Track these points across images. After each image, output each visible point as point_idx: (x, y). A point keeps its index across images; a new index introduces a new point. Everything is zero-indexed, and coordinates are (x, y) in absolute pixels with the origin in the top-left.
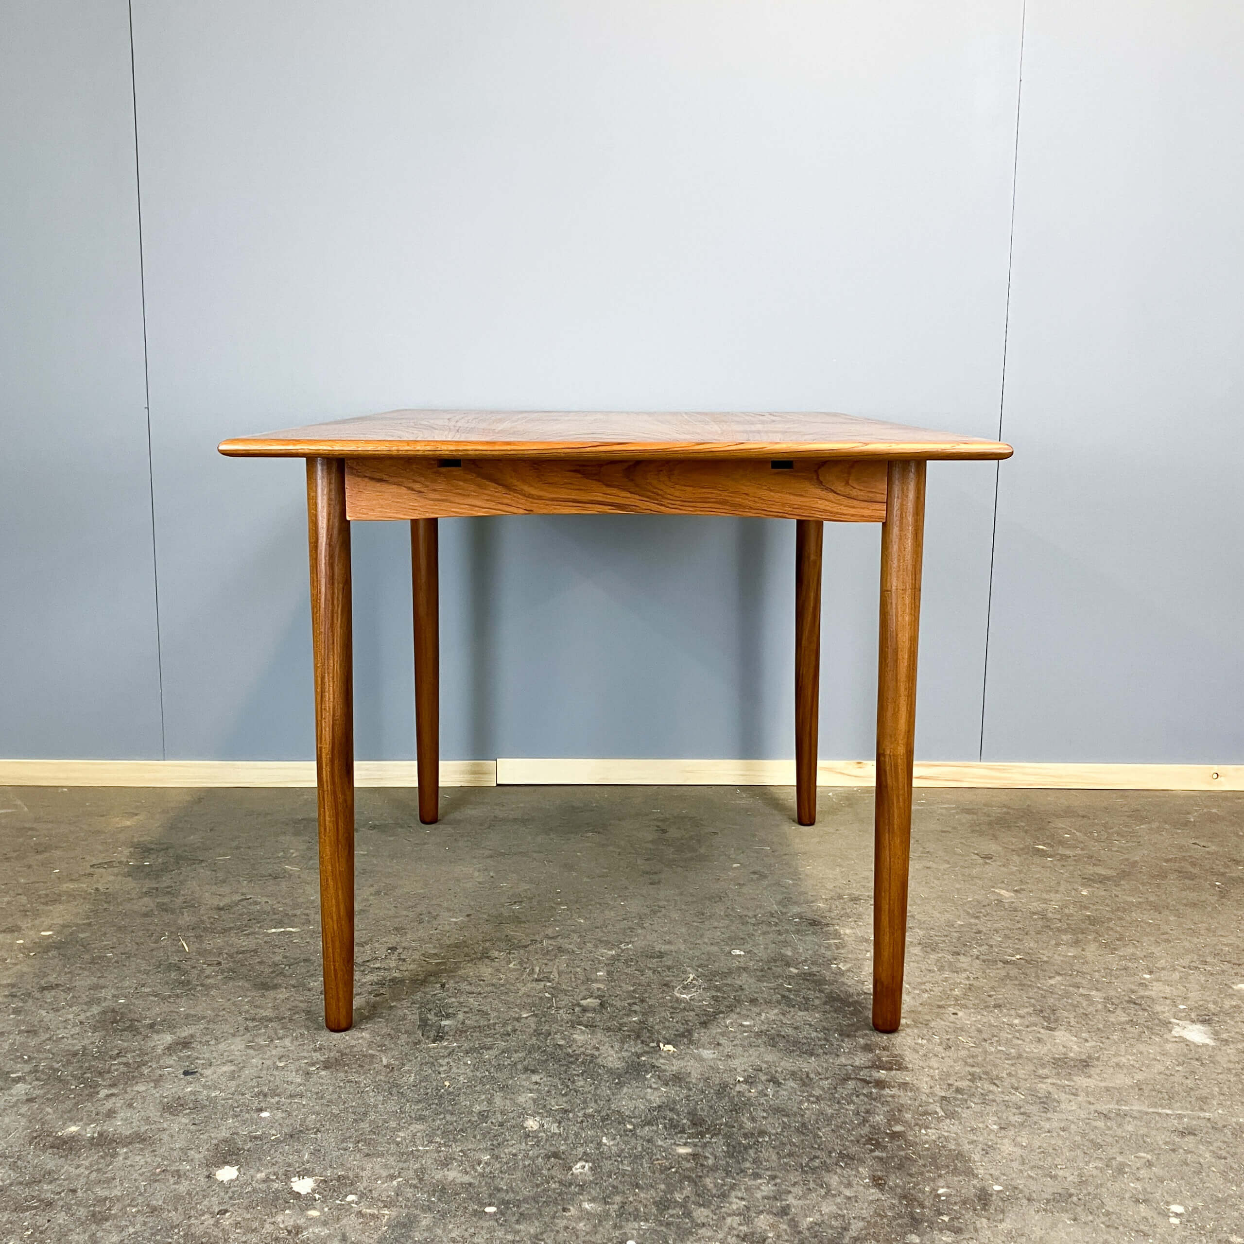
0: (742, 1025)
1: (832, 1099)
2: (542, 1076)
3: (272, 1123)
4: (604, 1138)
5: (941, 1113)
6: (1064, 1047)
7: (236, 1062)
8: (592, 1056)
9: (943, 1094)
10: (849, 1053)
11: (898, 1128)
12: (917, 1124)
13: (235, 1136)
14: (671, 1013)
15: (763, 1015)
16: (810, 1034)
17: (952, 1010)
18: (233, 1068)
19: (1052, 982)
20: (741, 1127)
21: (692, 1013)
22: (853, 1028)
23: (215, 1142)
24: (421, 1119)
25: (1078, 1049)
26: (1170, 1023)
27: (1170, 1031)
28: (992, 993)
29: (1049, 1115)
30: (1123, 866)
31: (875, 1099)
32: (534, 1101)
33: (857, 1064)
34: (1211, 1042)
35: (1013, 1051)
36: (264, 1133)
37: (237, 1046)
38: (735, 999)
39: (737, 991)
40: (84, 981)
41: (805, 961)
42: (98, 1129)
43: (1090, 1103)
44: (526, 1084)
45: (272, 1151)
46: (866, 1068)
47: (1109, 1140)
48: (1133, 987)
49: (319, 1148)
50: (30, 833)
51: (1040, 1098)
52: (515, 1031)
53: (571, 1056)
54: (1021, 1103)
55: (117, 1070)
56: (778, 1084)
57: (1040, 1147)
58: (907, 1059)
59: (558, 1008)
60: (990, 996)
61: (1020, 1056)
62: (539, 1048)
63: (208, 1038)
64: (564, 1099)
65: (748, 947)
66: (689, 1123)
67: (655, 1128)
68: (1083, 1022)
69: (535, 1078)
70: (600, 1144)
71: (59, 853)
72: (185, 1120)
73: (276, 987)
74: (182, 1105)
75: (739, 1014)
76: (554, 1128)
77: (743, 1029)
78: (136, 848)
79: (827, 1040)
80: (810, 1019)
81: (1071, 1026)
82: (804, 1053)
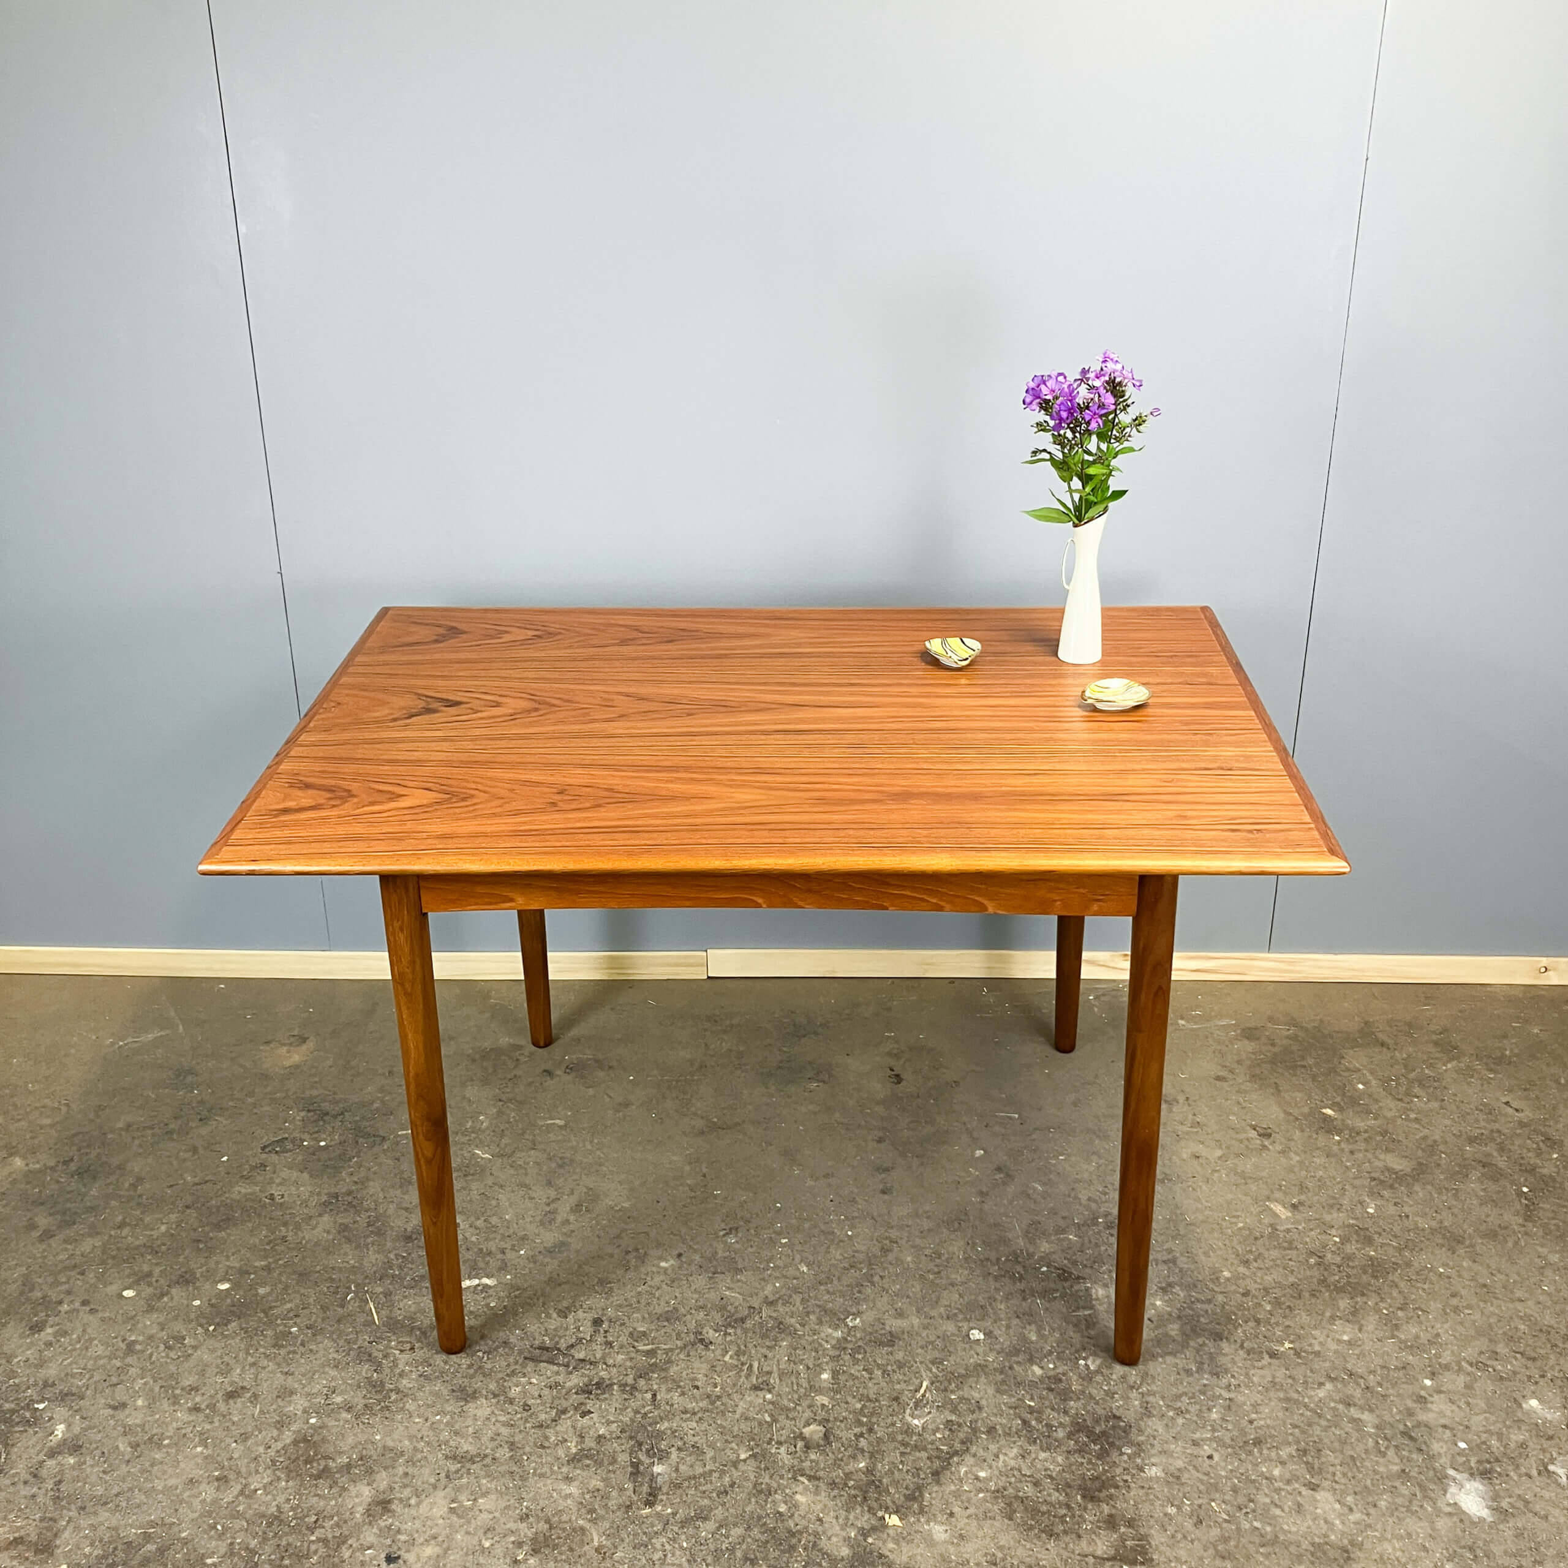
0: (977, 1478)
6: (1326, 1521)
7: (440, 1539)
8: (816, 1534)
10: (1092, 1532)
14: (902, 1454)
15: (1001, 1457)
16: (1049, 1495)
17: (1207, 1449)
18: (437, 1550)
19: (1321, 1393)
21: (924, 1455)
22: (1097, 1484)
25: (1340, 1527)
26: (1446, 1477)
27: (1445, 1491)
28: (1254, 1416)
30: (1420, 1153)
33: (1099, 1553)
34: (1485, 1513)
35: (1268, 1529)
37: (439, 1506)
38: (970, 1427)
39: (973, 1412)
40: (272, 1379)
41: (1051, 1353)
46: (1108, 1559)
48: (1410, 1403)
50: (189, 1079)
52: (732, 1485)
53: (793, 1535)
55: (316, 1552)
58: (1153, 1543)
59: (780, 1443)
60: (1251, 1422)
61: (1275, 1541)
62: (760, 1518)
63: (407, 1492)
65: (988, 1324)
68: (1350, 1475)
71: (223, 1122)
73: (474, 1396)
75: (974, 1456)
77: (979, 1484)
78: (309, 1111)
79: (1068, 1507)
80: (1052, 1467)
81: (1336, 1482)
82: (1043, 1531)
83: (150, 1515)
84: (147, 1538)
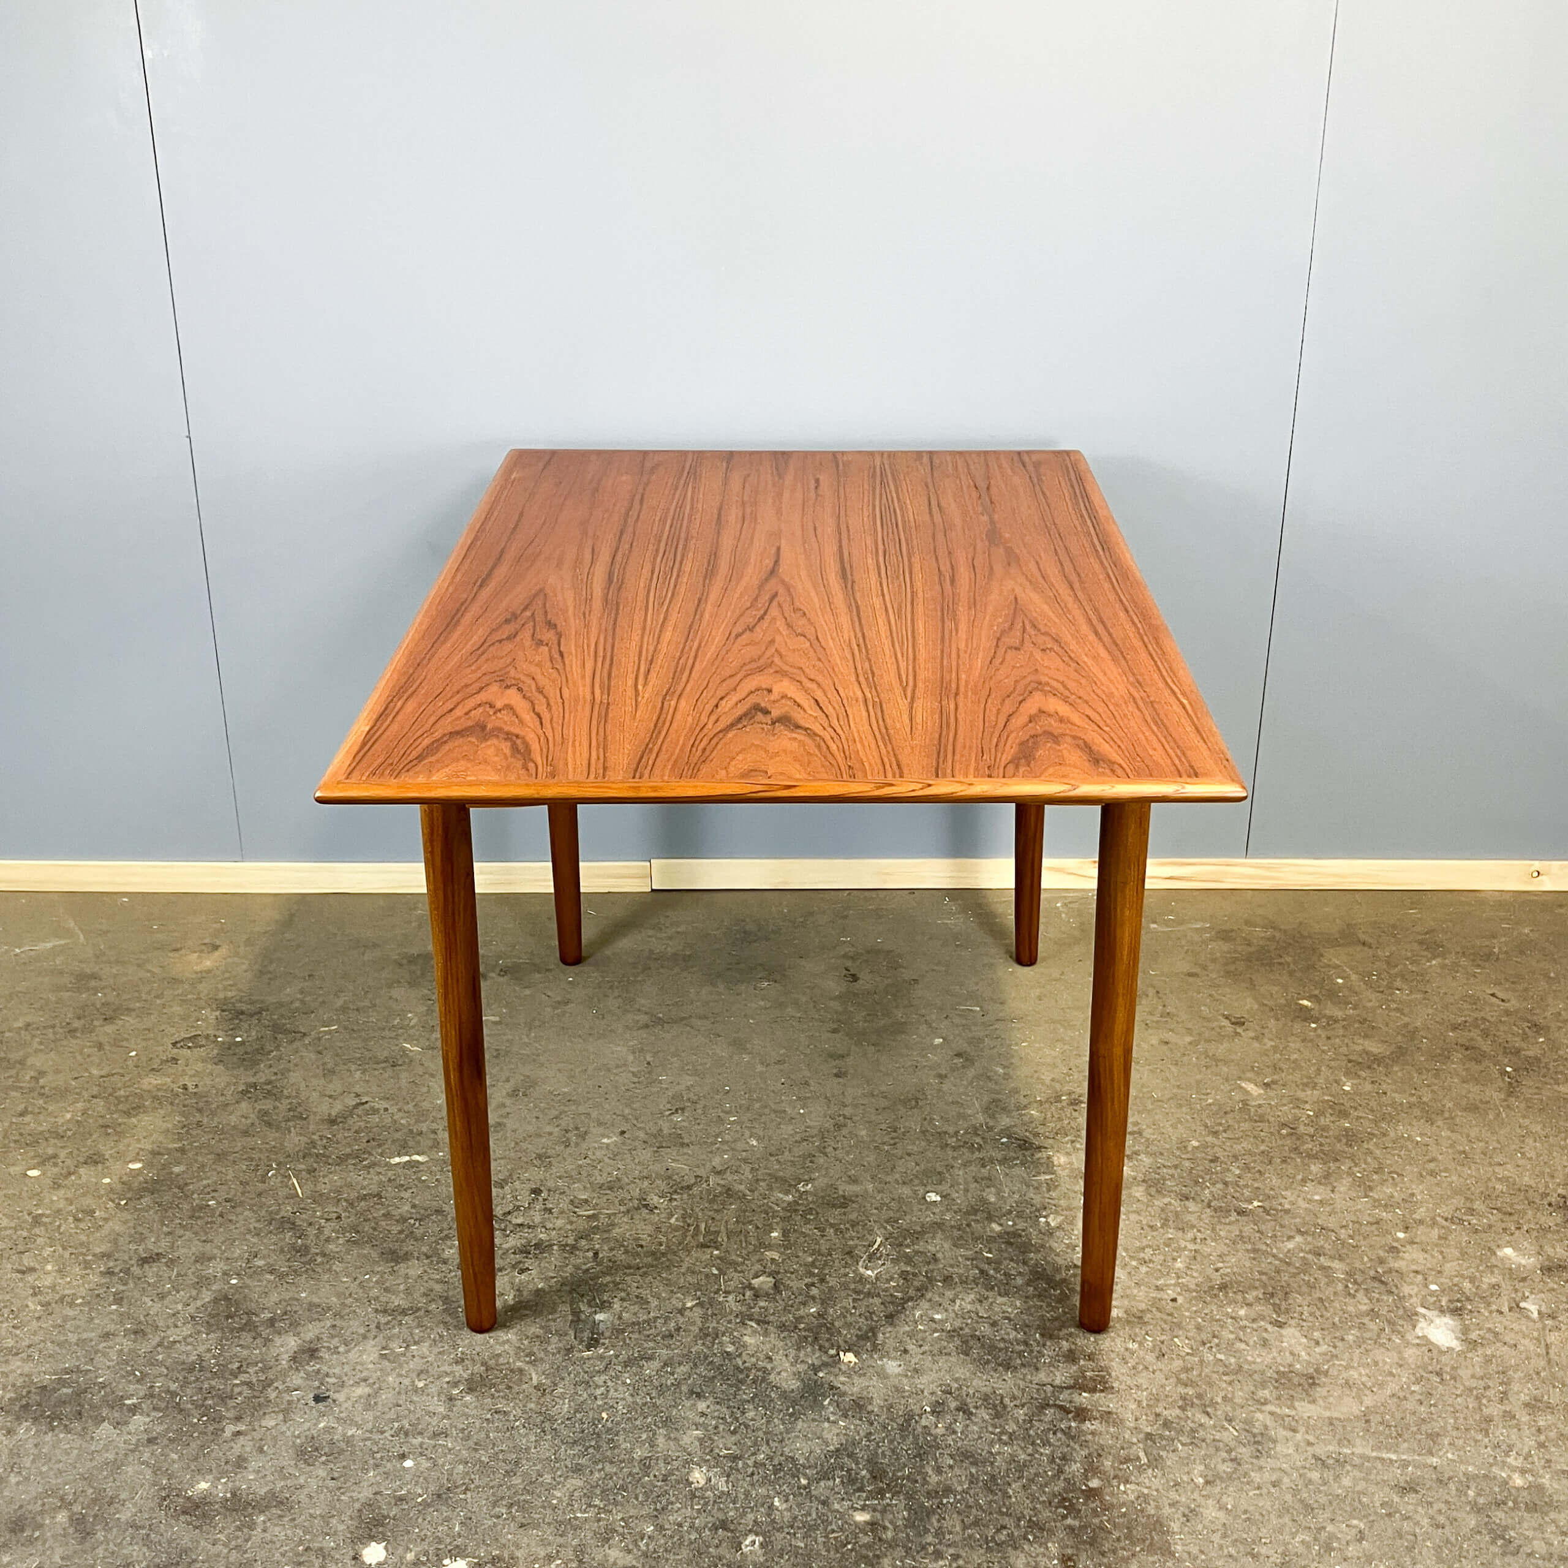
0: (933, 1320)
1: (1027, 1438)
2: (708, 1403)
3: (417, 1475)
4: (776, 1499)
5: (1144, 1460)
6: (1292, 1353)
7: (371, 1381)
8: (765, 1370)
9: (1149, 1430)
10: (1051, 1364)
11: (1094, 1483)
12: (1115, 1477)
13: (378, 1497)
14: (854, 1300)
15: (958, 1302)
16: (1008, 1334)
17: (1171, 1294)
18: (368, 1390)
19: (1290, 1245)
20: (925, 1482)
21: (877, 1301)
22: (1057, 1324)
23: (357, 1506)
24: (578, 1469)
25: (1307, 1358)
26: (1416, 1314)
27: (1414, 1327)
28: (1220, 1265)
29: (1262, 1462)
30: (1399, 1038)
31: (1073, 1438)
32: (701, 1441)
33: (1057, 1382)
34: (1456, 1345)
35: (1233, 1360)
36: (409, 1492)
37: (368, 1354)
38: (927, 1277)
39: (929, 1263)
40: (188, 1248)
41: (1010, 1213)
42: (230, 1485)
43: (1309, 1444)
44: (691, 1415)
45: (420, 1520)
46: (1067, 1388)
47: (1323, 1500)
48: (1381, 1253)
49: (469, 1515)
50: (93, 983)
51: (1254, 1436)
52: (678, 1329)
53: (741, 1371)
54: (1232, 1444)
55: (240, 1394)
56: (968, 1414)
57: (1245, 1512)
58: (1113, 1374)
59: (727, 1293)
60: (1217, 1270)
61: (1240, 1369)
62: (706, 1357)
63: (335, 1342)
64: (733, 1438)
65: (945, 1188)
66: (868, 1476)
67: (831, 1483)
68: (1318, 1314)
69: (702, 1406)
70: (771, 1507)
71: (130, 1021)
72: (322, 1473)
73: (407, 1257)
74: (317, 1449)
75: (930, 1300)
76: (722, 1485)
77: (934, 1325)
78: (223, 1011)
79: (1026, 1343)
80: (1010, 1310)
81: (1303, 1320)
82: (1000, 1365)
83: (64, 1363)
84: (62, 1383)
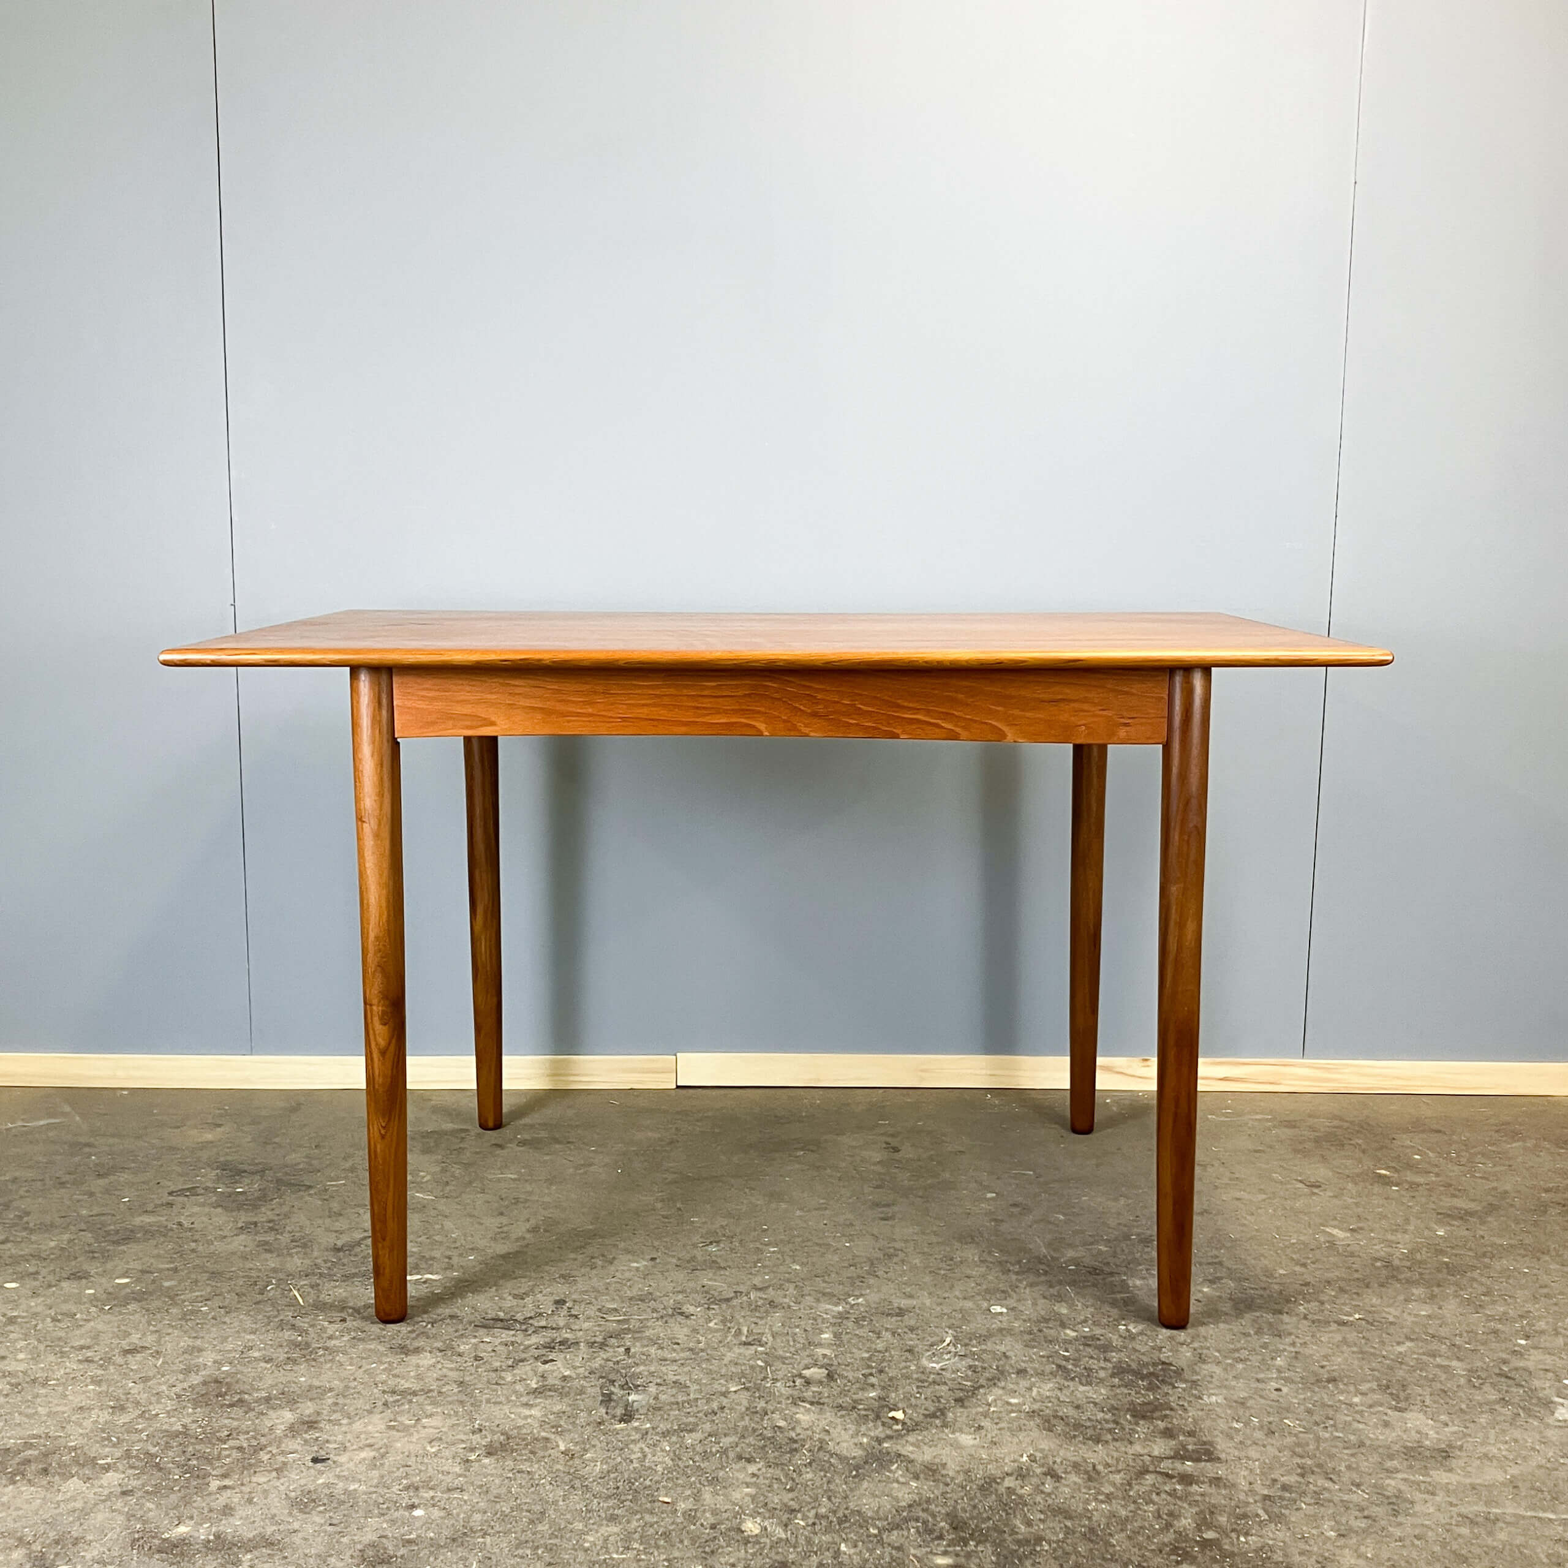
0: (1009, 1404)
1: (1126, 1497)
2: (759, 1466)
3: (428, 1523)
4: (843, 1545)
5: (1265, 1517)
6: (1418, 1432)
7: (376, 1446)
8: (821, 1441)
9: (1266, 1492)
10: (1146, 1439)
11: (1210, 1535)
12: (1233, 1530)
13: (384, 1540)
14: (918, 1387)
15: (1035, 1390)
16: (1095, 1415)
17: (1274, 1385)
18: (373, 1454)
19: (1401, 1349)
20: (1013, 1532)
21: (944, 1388)
22: (1149, 1408)
23: (359, 1547)
24: (613, 1519)
25: (1435, 1436)
26: (1552, 1402)
27: (1553, 1413)
28: (1325, 1363)
29: (1400, 1519)
30: (1489, 1198)
31: (1180, 1498)
32: (753, 1498)
33: (1156, 1453)
35: (1352, 1437)
36: (419, 1536)
37: (376, 1425)
38: (998, 1369)
39: (999, 1360)
40: (176, 1342)
41: (1085, 1321)
42: (214, 1530)
43: (1451, 1504)
44: (741, 1476)
45: (432, 1559)
46: (1167, 1458)
47: (1478, 1551)
48: (1504, 1356)
49: (488, 1555)
50: (87, 1150)
51: (1388, 1498)
52: (722, 1408)
53: (795, 1441)
54: (1364, 1504)
55: (228, 1456)
56: (1057, 1478)
57: (1389, 1559)
58: (1218, 1447)
59: (775, 1380)
60: (1322, 1367)
61: (1361, 1444)
62: (754, 1430)
63: (337, 1416)
64: (791, 1495)
65: (1012, 1302)
66: (947, 1527)
67: (905, 1533)
68: (1442, 1401)
69: (752, 1468)
70: (837, 1553)
71: (124, 1177)
72: (318, 1519)
73: (417, 1350)
74: (314, 1501)
75: (1004, 1388)
76: (780, 1533)
77: (1010, 1408)
78: (224, 1170)
79: (1117, 1423)
80: (1095, 1396)
81: (1426, 1406)
82: (1087, 1439)
83: (33, 1430)
84: (28, 1446)
